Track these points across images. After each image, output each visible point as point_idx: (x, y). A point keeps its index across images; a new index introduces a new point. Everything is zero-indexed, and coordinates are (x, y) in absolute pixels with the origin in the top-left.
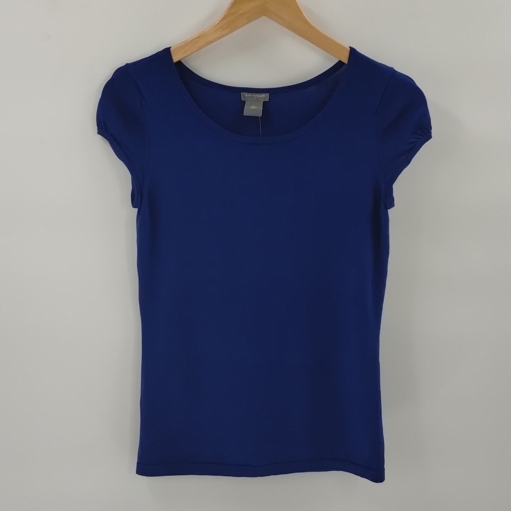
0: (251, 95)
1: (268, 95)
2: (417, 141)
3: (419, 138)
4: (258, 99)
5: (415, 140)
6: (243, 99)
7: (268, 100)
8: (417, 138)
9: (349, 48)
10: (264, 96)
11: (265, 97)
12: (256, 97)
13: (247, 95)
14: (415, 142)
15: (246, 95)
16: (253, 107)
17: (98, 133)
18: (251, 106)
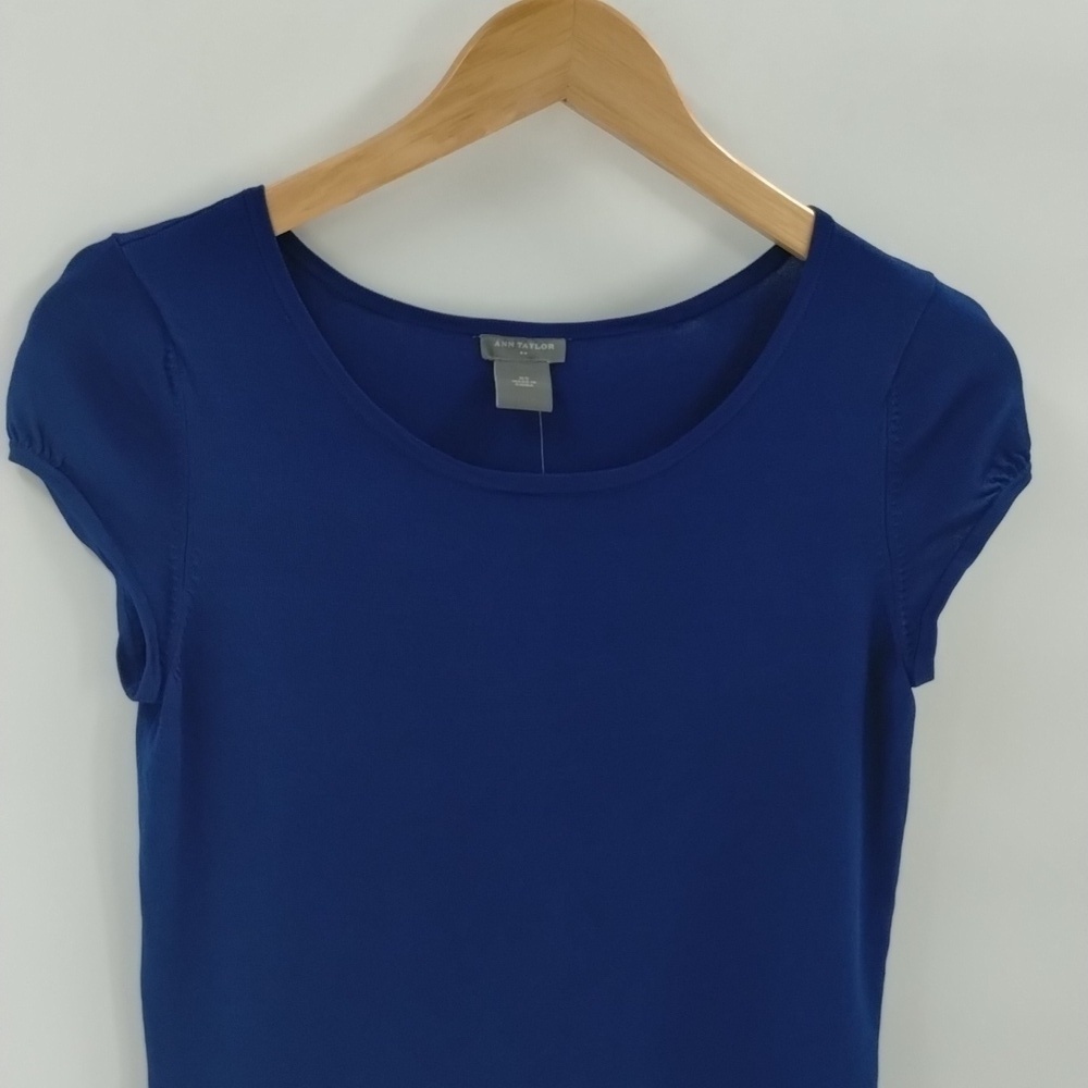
0: (512, 344)
1: (562, 343)
2: (999, 488)
3: (1001, 480)
4: (532, 357)
5: (992, 486)
6: (485, 355)
7: (562, 360)
8: (996, 480)
9: (812, 212)
10: (551, 346)
11: (555, 349)
12: (528, 350)
13: (499, 342)
14: (992, 491)
15: (497, 344)
16: (524, 382)
17: (12, 458)
18: (517, 378)
